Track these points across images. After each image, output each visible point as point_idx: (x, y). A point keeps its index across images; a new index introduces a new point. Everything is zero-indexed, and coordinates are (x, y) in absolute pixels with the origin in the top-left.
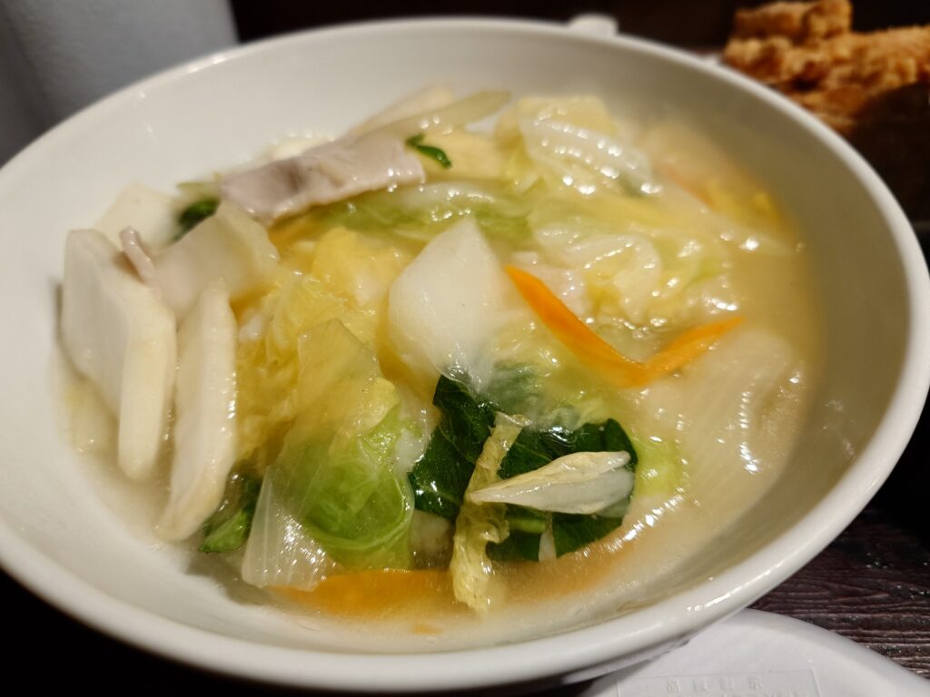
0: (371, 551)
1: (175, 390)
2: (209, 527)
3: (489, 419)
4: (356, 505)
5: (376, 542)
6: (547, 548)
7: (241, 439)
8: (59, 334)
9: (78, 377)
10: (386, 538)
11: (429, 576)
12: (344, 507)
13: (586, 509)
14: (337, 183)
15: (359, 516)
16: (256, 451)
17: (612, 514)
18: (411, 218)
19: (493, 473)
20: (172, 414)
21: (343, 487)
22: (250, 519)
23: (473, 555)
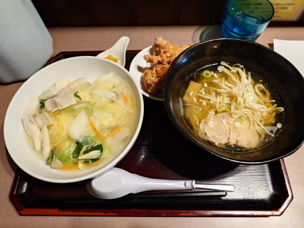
0: (67, 164)
1: (42, 139)
2: (48, 159)
3: (82, 146)
4: (65, 158)
5: (68, 162)
6: (90, 162)
7: (51, 147)
8: (24, 128)
9: (28, 135)
10: (69, 162)
11: (76, 165)
12: (64, 158)
13: (94, 158)
14: (62, 106)
15: (66, 159)
16: (53, 149)
17: (98, 158)
18: (74, 111)
19: (82, 154)
20: (42, 142)
21: (63, 156)
22: (52, 159)
23: (81, 163)
